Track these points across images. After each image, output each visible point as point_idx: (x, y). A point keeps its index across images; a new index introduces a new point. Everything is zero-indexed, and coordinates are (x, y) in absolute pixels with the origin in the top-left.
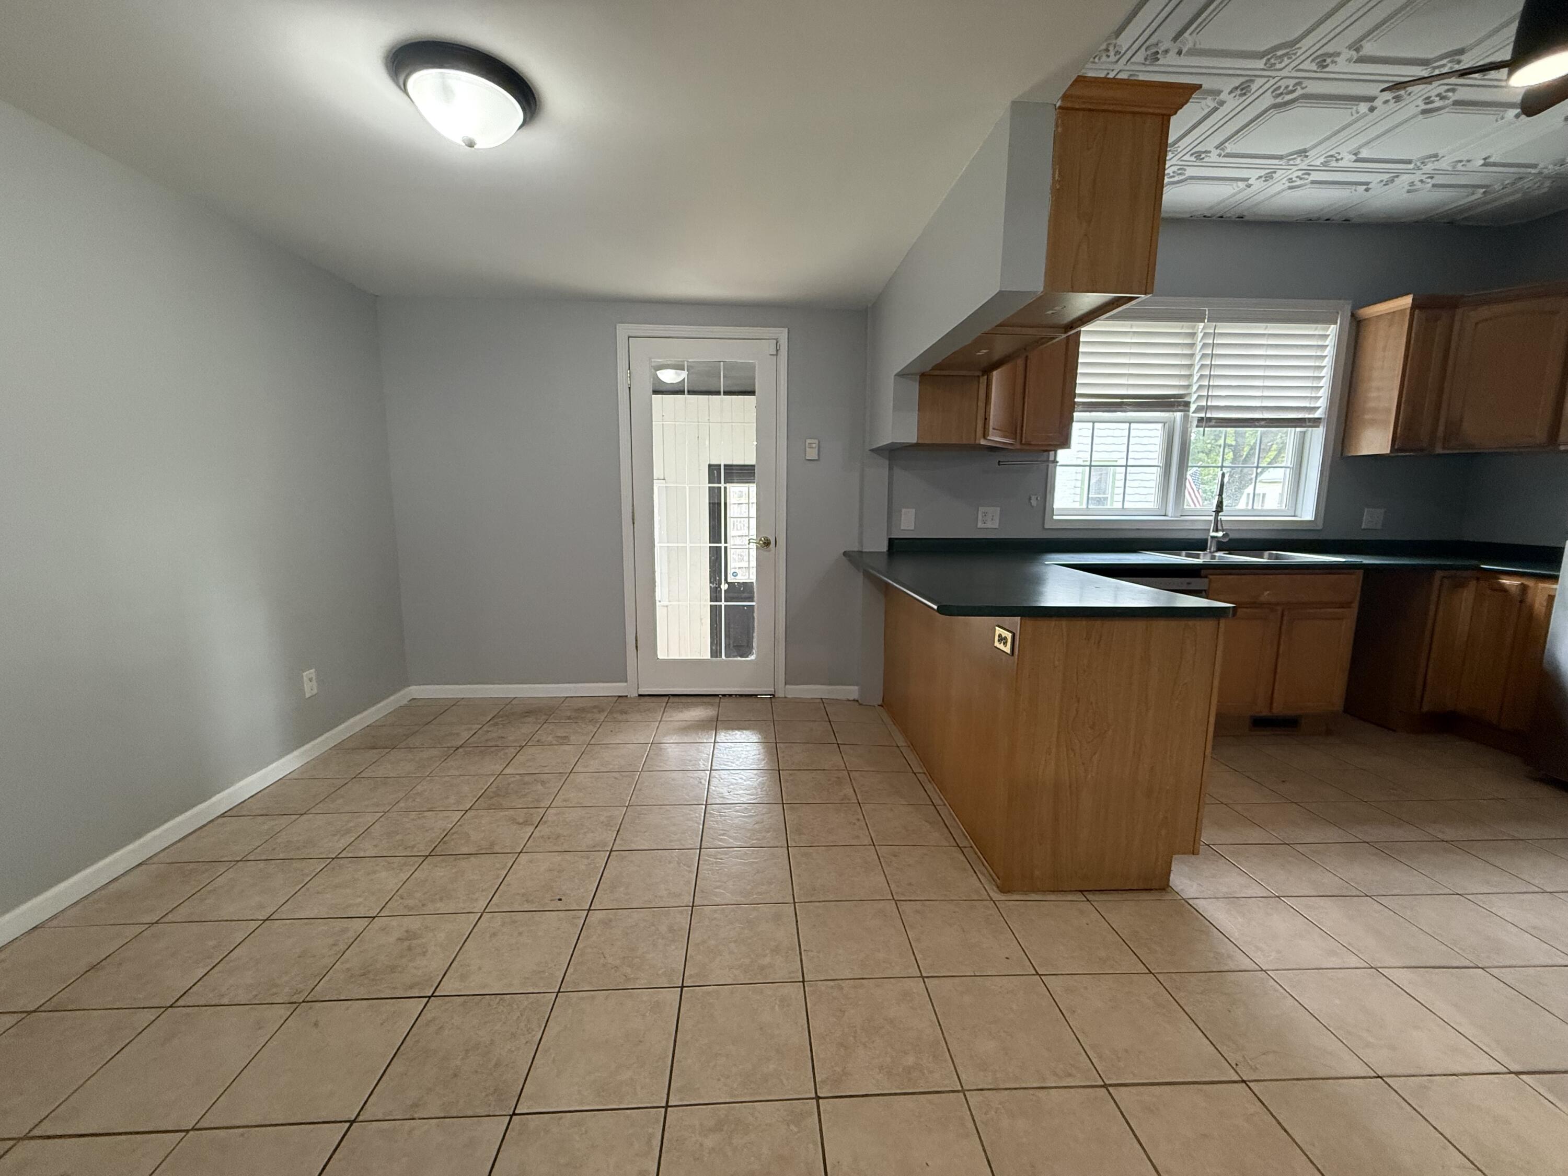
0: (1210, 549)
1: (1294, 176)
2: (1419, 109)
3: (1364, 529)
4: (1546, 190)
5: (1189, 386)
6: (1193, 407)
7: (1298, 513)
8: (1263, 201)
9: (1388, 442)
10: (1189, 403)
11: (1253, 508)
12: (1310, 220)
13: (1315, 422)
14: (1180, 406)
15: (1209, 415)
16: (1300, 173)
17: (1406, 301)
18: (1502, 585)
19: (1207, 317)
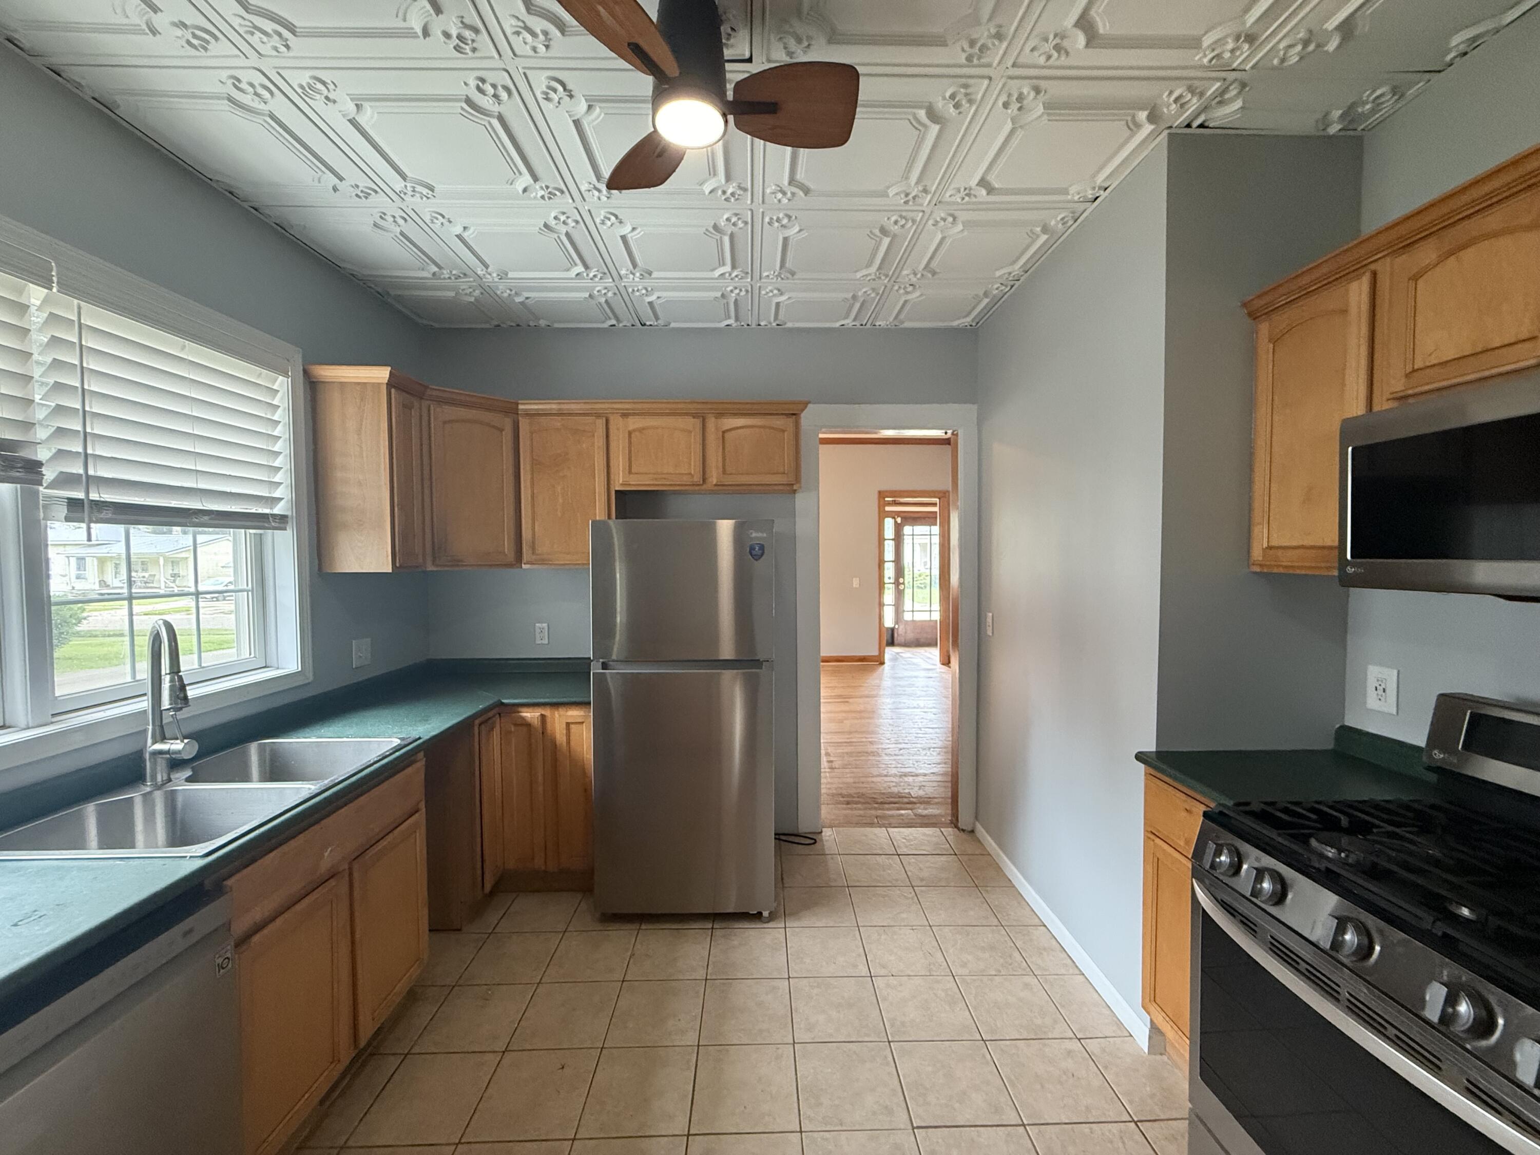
0: (154, 777)
1: (246, 76)
2: (463, 91)
3: (356, 668)
4: (472, 299)
5: (28, 426)
6: (49, 474)
7: (272, 661)
8: (165, 94)
9: (387, 556)
10: (40, 464)
11: (200, 665)
12: (231, 193)
13: (281, 521)
14: (13, 468)
15: (94, 496)
16: (258, 79)
17: (381, 374)
18: (523, 718)
19: (55, 279)
